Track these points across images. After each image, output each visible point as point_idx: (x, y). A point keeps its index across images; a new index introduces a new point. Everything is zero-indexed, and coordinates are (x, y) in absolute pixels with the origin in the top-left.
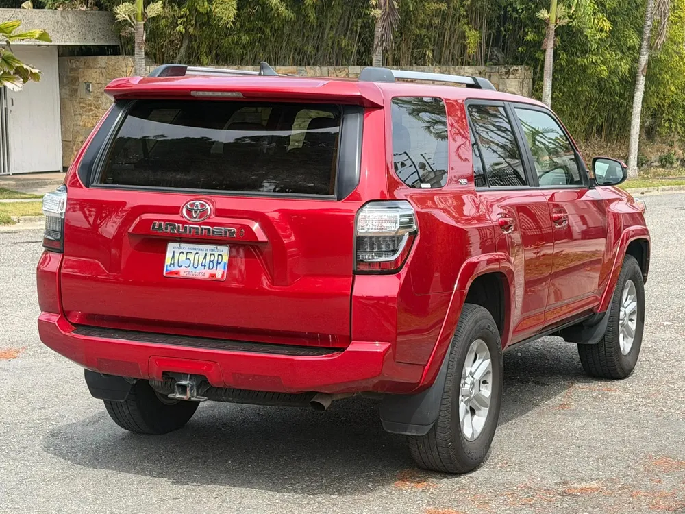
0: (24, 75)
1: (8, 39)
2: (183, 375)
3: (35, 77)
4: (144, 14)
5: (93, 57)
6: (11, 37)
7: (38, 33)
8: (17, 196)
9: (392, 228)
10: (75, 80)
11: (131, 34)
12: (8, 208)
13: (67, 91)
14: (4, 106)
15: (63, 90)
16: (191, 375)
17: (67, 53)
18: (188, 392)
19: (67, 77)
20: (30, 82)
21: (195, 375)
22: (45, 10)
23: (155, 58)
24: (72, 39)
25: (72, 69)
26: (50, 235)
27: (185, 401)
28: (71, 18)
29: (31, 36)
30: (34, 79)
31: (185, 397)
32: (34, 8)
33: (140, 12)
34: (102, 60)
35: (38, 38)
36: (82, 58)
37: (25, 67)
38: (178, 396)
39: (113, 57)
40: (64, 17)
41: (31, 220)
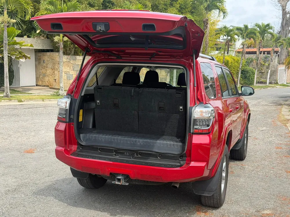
0: (26, 57)
1: (20, 46)
2: (118, 174)
3: (29, 58)
4: (63, 40)
5: (45, 53)
6: (21, 46)
7: (29, 45)
8: (23, 93)
9: (206, 116)
10: (40, 59)
11: (59, 45)
12: (20, 97)
13: (37, 63)
14: (18, 66)
15: (36, 62)
16: (122, 174)
17: (37, 51)
18: (121, 181)
19: (37, 58)
20: (27, 59)
21: (124, 174)
22: (31, 38)
23: (64, 53)
24: (40, 47)
25: (39, 56)
26: (60, 116)
27: (120, 185)
28: (39, 41)
29: (27, 45)
30: (29, 59)
31: (120, 183)
32: (27, 37)
33: (61, 39)
34: (48, 53)
35: (30, 46)
36: (42, 53)
37: (26, 55)
38: (117, 183)
39: (52, 53)
40: (37, 41)
41: (28, 101)
